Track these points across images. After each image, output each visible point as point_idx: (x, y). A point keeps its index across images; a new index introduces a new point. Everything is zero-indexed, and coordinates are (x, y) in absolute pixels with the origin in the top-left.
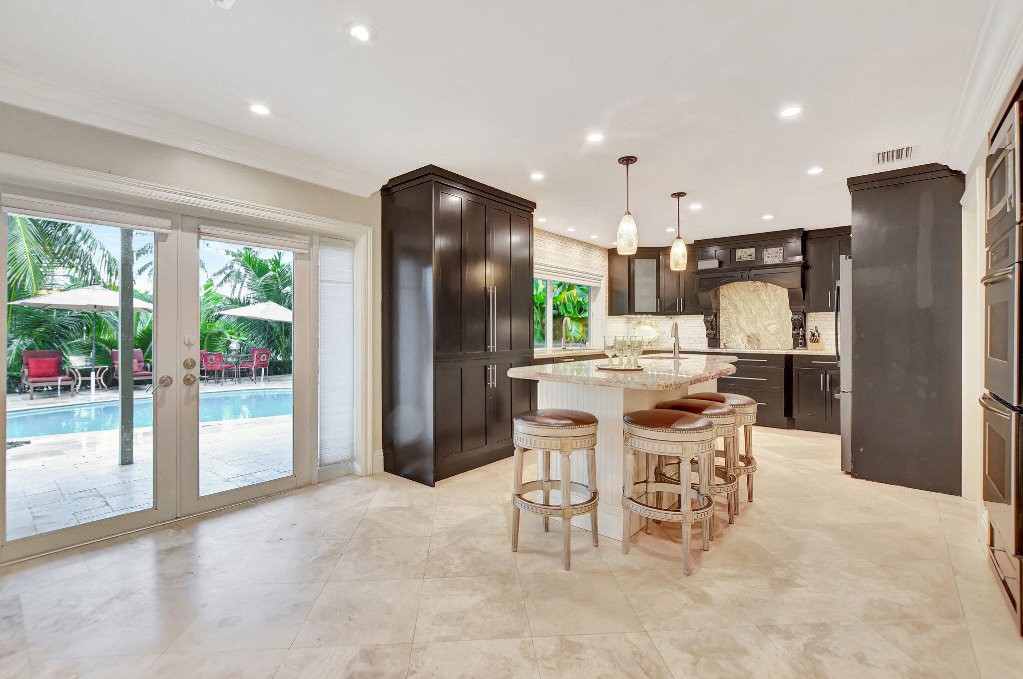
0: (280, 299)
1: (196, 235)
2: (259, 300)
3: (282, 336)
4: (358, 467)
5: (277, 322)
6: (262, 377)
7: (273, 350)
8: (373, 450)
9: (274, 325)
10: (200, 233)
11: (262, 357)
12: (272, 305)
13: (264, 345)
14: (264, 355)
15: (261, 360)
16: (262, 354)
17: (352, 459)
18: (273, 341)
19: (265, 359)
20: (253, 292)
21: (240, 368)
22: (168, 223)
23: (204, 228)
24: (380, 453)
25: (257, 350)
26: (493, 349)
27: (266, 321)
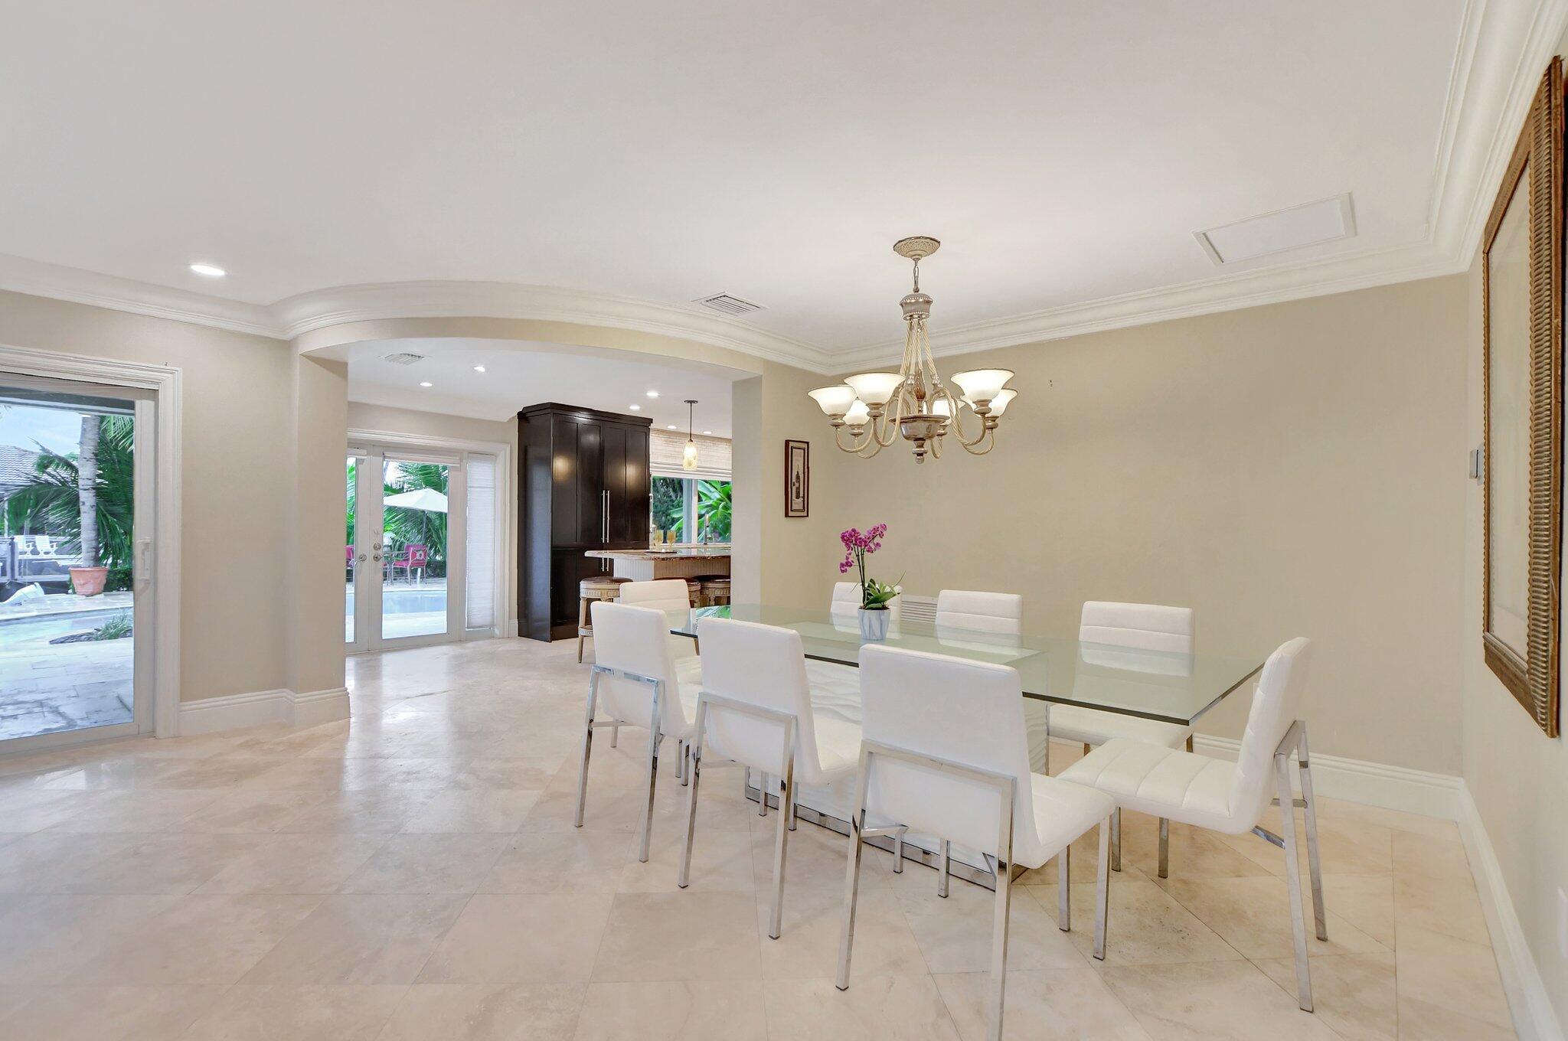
0: (438, 485)
1: (382, 459)
2: (416, 486)
3: (442, 530)
4: (497, 631)
5: (436, 513)
6: (418, 579)
7: (431, 548)
8: (510, 618)
9: (433, 517)
10: (384, 457)
11: (418, 554)
12: (431, 492)
13: (420, 540)
14: (421, 552)
15: (418, 557)
16: (418, 551)
17: (492, 625)
18: (431, 536)
19: (422, 557)
20: (405, 474)
21: (393, 567)
22: (365, 452)
23: (387, 454)
24: (515, 622)
25: (411, 546)
26: (606, 540)
27: (424, 511)
